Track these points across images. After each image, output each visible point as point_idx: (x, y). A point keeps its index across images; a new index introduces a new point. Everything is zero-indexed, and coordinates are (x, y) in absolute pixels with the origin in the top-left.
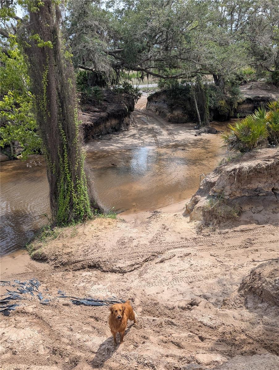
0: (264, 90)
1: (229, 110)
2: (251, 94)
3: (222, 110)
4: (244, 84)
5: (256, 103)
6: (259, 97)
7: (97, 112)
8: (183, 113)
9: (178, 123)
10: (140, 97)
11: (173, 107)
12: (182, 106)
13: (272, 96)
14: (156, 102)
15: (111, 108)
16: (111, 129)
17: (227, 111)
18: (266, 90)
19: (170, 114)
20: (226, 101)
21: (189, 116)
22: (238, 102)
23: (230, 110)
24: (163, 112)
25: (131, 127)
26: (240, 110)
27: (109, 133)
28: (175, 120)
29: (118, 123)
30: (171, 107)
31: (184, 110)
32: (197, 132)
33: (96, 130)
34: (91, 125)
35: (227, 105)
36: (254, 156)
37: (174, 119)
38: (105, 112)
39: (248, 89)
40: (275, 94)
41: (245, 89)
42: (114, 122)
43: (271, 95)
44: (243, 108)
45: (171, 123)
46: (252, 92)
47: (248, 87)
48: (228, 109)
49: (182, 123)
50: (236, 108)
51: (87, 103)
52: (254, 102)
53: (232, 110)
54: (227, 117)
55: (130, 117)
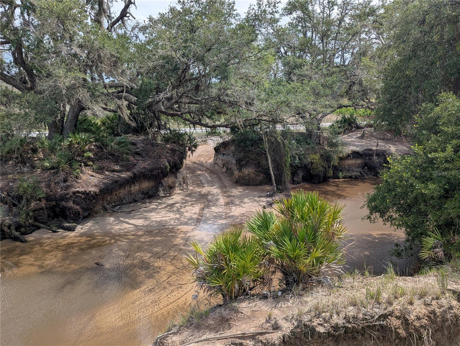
0: (380, 139)
1: (325, 168)
2: (361, 145)
3: (314, 168)
4: (355, 130)
5: (367, 158)
6: (371, 150)
7: (116, 172)
8: (256, 171)
9: (248, 185)
10: (195, 148)
11: (242, 163)
12: (255, 162)
13: (391, 149)
14: (224, 154)
15: (143, 165)
16: (141, 194)
17: (321, 169)
18: (383, 139)
19: (238, 172)
20: (321, 155)
21: (265, 176)
22: (339, 157)
23: (327, 167)
24: (231, 168)
25: (177, 191)
26: (345, 167)
27: (135, 201)
28: (244, 181)
29: (154, 186)
30: (239, 163)
31: (258, 168)
32: (268, 202)
33: (111, 198)
34: (95, 193)
35: (321, 161)
36: (228, 320)
37: (244, 179)
38: (130, 171)
39: (359, 138)
40: (396, 145)
41: (355, 137)
42: (146, 185)
43: (390, 147)
44: (348, 165)
45: (239, 185)
46: (364, 142)
47: (359, 135)
48: (323, 167)
49: (254, 185)
50: (336, 164)
51: (106, 158)
52: (364, 156)
53: (329, 168)
54: (322, 178)
55: (176, 177)
